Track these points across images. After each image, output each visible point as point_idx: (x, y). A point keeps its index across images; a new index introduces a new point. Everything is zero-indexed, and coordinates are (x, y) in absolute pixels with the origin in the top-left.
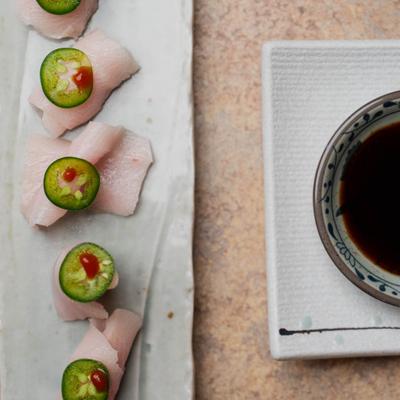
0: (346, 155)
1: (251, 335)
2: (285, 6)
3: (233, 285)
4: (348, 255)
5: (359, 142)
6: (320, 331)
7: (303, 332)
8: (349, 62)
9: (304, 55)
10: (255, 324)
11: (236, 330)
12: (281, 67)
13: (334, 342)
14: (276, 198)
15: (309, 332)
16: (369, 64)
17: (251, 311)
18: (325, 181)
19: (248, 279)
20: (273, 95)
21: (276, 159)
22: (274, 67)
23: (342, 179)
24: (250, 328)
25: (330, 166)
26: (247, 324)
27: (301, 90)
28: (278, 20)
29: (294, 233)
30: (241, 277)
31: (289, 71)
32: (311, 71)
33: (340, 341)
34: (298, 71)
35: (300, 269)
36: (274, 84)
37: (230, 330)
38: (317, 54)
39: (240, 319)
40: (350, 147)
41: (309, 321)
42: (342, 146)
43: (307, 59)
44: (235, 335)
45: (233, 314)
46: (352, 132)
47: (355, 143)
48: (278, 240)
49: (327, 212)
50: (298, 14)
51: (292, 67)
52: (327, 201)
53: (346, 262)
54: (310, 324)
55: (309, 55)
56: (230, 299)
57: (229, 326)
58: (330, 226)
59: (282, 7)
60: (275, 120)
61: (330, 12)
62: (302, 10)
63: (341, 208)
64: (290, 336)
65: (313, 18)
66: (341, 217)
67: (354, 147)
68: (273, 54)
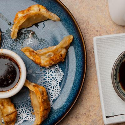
0: (119, 66)
1: (92, 123)
2: (93, 30)
3: (86, 110)
4: (123, 94)
5: (123, 62)
6: (117, 115)
7: (112, 116)
8: (117, 40)
9: (105, 39)
10: (93, 120)
11: (88, 122)
12: (99, 43)
13: (121, 118)
14: (101, 80)
15: (114, 116)
16: (123, 40)
17: (91, 116)
18: (114, 74)
19: (90, 108)
20: (97, 51)
21: (100, 69)
22: (97, 44)
23: (119, 73)
24: (92, 121)
25: (115, 70)
26: (90, 120)
27: (105, 49)
28: (91, 34)
29: (107, 89)
30: (88, 107)
31: (101, 44)
32: (107, 43)
33: (123, 118)
34: (103, 44)
35: (109, 99)
36: (97, 48)
37: (86, 122)
38: (108, 39)
39: (88, 119)
40: (120, 64)
41: (114, 113)
42: (118, 64)
43: (106, 40)
44: (88, 123)
45: (86, 118)
46: (121, 60)
47: (121, 62)
48: (103, 91)
49: (116, 82)
50: (96, 32)
51: (102, 43)
52: (116, 79)
53: (123, 96)
54: (114, 114)
55: (106, 39)
56: (85, 114)
57: (86, 121)
58: (117, 86)
59: (92, 31)
60: (98, 58)
61: (105, 31)
62: (97, 31)
63: (119, 81)
64: (109, 118)
65: (101, 33)
66: (119, 83)
67: (121, 64)
68: (96, 40)
